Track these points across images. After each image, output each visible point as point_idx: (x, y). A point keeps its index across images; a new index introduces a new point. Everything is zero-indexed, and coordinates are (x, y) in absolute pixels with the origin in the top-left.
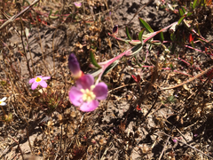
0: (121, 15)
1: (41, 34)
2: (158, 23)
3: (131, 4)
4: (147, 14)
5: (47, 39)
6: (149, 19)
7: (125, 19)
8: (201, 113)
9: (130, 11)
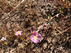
0: (39, 9)
1: (13, 14)
2: (51, 12)
3: (42, 6)
4: (47, 9)
5: (15, 16)
6: (48, 11)
7: (40, 10)
8: (65, 40)
9: (42, 8)
